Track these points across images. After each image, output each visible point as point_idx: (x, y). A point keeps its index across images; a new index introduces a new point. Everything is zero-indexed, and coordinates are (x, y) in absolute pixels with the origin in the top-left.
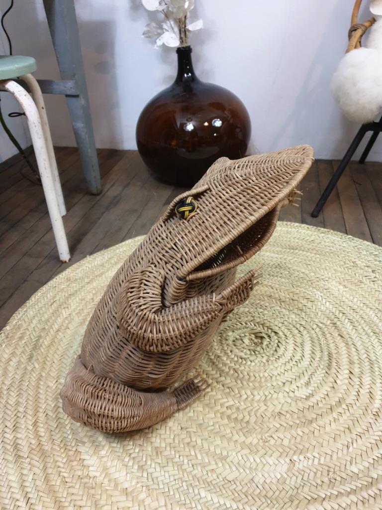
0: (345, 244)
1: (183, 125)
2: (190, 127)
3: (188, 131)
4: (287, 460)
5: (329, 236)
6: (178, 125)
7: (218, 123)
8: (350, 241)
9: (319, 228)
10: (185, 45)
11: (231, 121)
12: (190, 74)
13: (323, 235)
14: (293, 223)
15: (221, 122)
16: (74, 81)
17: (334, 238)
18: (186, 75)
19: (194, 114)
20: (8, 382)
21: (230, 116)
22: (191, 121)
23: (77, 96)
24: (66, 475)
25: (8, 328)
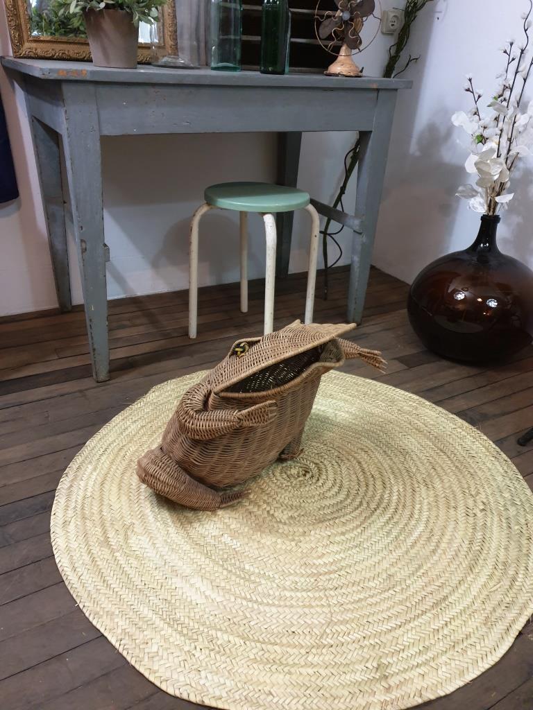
0: (500, 478)
1: (456, 291)
2: (461, 296)
3: (457, 300)
4: (221, 533)
5: (497, 463)
6: (449, 291)
7: (493, 304)
8: (510, 479)
9: (502, 453)
10: (491, 214)
11: (509, 307)
12: (487, 245)
13: (493, 459)
14: (482, 435)
15: (496, 304)
16: (360, 220)
17: (499, 467)
18: (482, 245)
19: (474, 285)
20: (155, 401)
21: (510, 302)
22: (467, 291)
23: (360, 234)
24: (128, 454)
25: (188, 376)
